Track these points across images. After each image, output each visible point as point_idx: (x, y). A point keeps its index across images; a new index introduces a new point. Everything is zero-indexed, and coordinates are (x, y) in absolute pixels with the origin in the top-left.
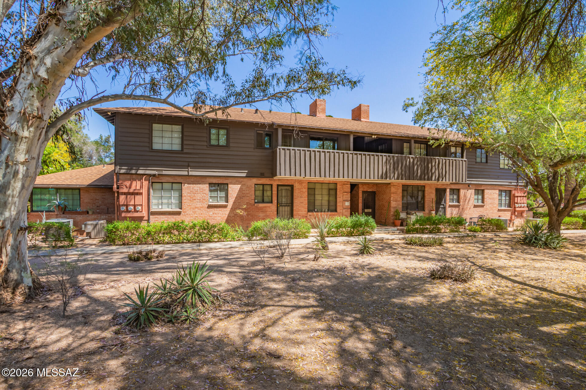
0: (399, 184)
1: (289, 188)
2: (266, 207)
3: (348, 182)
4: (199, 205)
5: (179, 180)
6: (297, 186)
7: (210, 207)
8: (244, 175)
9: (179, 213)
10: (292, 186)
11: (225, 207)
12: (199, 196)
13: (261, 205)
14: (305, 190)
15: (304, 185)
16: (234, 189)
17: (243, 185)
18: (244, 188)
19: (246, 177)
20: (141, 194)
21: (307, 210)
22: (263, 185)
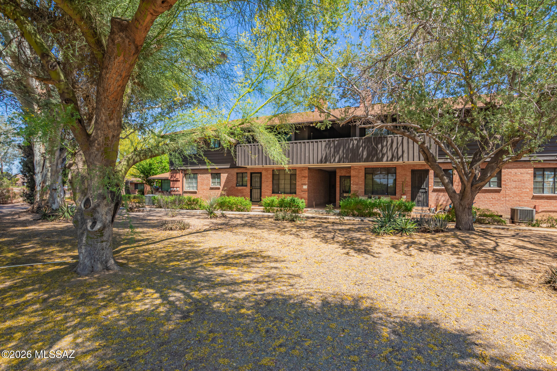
0: (360, 167)
1: (259, 175)
2: (242, 189)
3: (306, 168)
4: (205, 187)
5: (196, 172)
6: (264, 173)
7: (212, 189)
8: (228, 166)
9: (195, 193)
10: (261, 173)
11: (219, 189)
12: (205, 182)
13: (239, 188)
14: (270, 176)
15: (269, 172)
16: (224, 177)
17: (229, 174)
18: (230, 176)
19: (230, 168)
20: (179, 181)
21: (271, 192)
22: (242, 173)
